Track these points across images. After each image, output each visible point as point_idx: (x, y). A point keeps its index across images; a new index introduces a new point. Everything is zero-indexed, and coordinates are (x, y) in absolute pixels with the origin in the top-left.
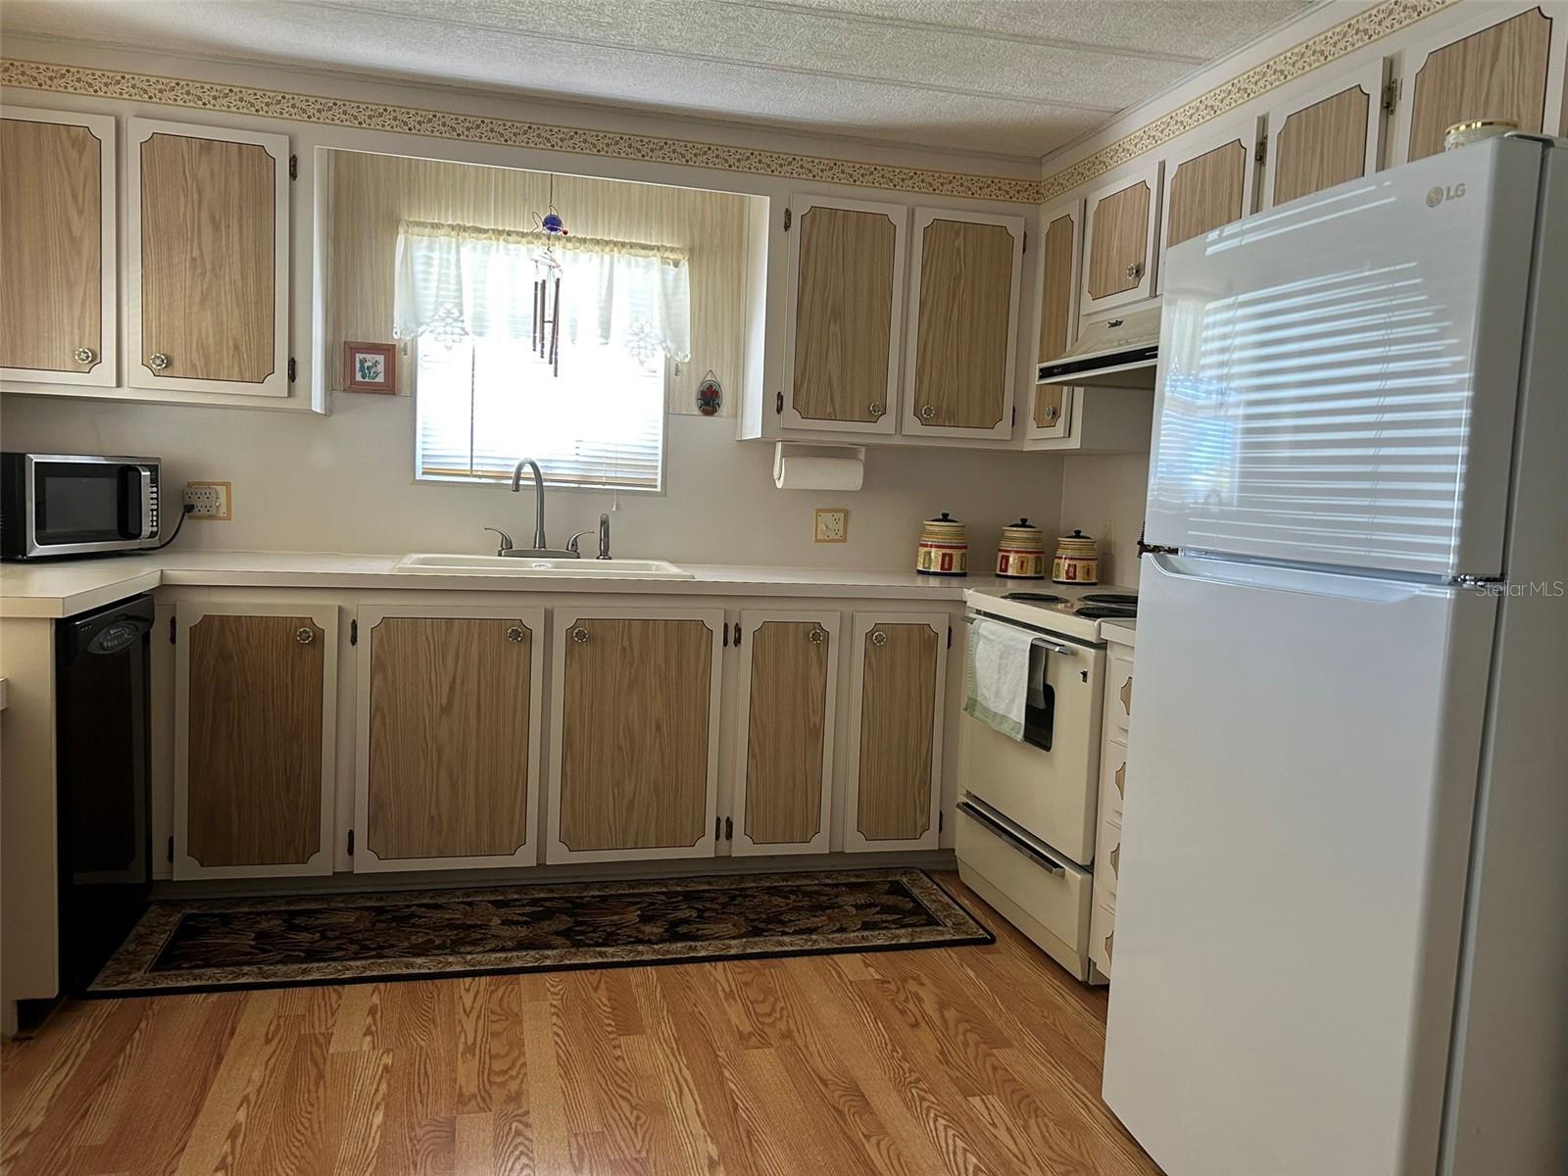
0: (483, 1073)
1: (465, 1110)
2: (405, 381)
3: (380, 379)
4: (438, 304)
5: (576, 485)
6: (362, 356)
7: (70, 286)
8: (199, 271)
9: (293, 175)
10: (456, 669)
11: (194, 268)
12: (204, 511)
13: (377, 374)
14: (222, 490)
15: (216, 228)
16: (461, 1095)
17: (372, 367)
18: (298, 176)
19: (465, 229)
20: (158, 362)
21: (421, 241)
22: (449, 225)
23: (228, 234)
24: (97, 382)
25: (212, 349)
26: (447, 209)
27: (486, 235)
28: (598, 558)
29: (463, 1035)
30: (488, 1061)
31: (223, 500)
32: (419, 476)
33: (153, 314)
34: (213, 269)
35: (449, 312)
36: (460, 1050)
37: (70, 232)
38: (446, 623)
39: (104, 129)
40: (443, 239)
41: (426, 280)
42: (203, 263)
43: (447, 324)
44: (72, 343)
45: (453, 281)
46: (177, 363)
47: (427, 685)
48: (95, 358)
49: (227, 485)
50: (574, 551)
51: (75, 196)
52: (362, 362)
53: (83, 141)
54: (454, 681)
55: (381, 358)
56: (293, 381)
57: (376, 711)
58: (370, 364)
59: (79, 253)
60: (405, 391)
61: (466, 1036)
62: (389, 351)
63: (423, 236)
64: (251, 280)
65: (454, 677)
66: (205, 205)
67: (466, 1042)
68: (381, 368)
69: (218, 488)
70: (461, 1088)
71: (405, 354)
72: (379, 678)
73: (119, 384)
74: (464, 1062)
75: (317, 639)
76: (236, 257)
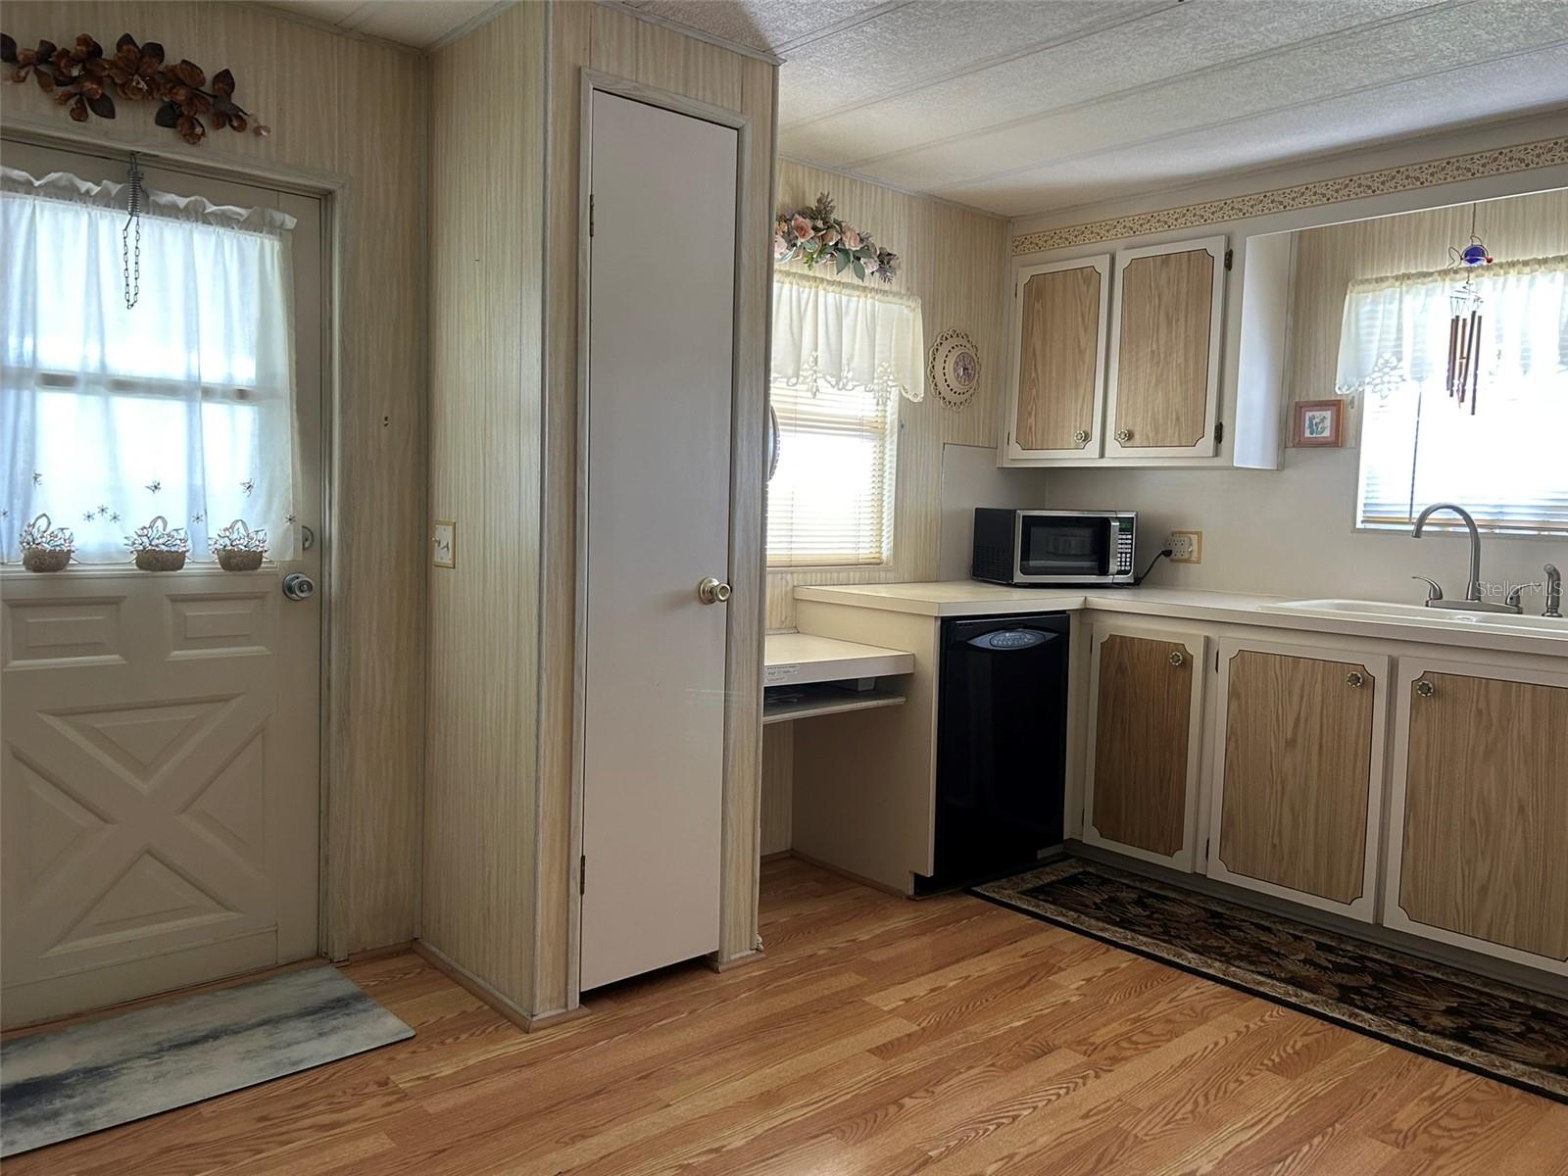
0: (1426, 1121)
1: (1382, 1136)
2: (1351, 432)
3: (1327, 433)
4: (1379, 356)
5: (1536, 533)
6: (1311, 414)
7: (1077, 386)
8: (1155, 361)
9: (1228, 266)
10: (1301, 706)
11: (1152, 358)
12: (1179, 556)
13: (1324, 429)
14: (1195, 538)
15: (1169, 323)
16: (1390, 1125)
17: (1319, 423)
18: (1233, 266)
19: (1408, 276)
20: (1123, 436)
21: (1367, 297)
22: (1393, 277)
23: (1177, 326)
24: (1086, 456)
25: (1161, 422)
26: (1400, 260)
27: (1430, 279)
28: (1543, 615)
29: (1438, 1086)
30: (1442, 1113)
31: (1195, 547)
32: (1359, 525)
33: (1124, 399)
34: (1166, 357)
35: (1387, 361)
36: (1424, 1094)
37: (1079, 346)
38: (1294, 662)
39: (1102, 265)
40: (1389, 291)
41: (1370, 334)
42: (1159, 354)
43: (1385, 374)
44: (1075, 427)
45: (1394, 330)
46: (1137, 437)
47: (1274, 718)
48: (1087, 437)
49: (1199, 534)
50: (1515, 605)
51: (1083, 319)
52: (1311, 420)
53: (1089, 276)
54: (1298, 719)
55: (1328, 414)
56: (1220, 442)
57: (1231, 735)
58: (1318, 420)
59: (1084, 362)
60: (1351, 442)
61: (1440, 1088)
62: (1336, 405)
63: (1368, 292)
64: (1191, 362)
65: (1299, 714)
66: (1163, 307)
67: (1434, 1093)
68: (1328, 423)
69: (1191, 536)
70: (1395, 1120)
71: (1353, 407)
72: (1235, 704)
73: (1102, 455)
74: (1417, 1104)
75: (1186, 663)
76: (1182, 344)
